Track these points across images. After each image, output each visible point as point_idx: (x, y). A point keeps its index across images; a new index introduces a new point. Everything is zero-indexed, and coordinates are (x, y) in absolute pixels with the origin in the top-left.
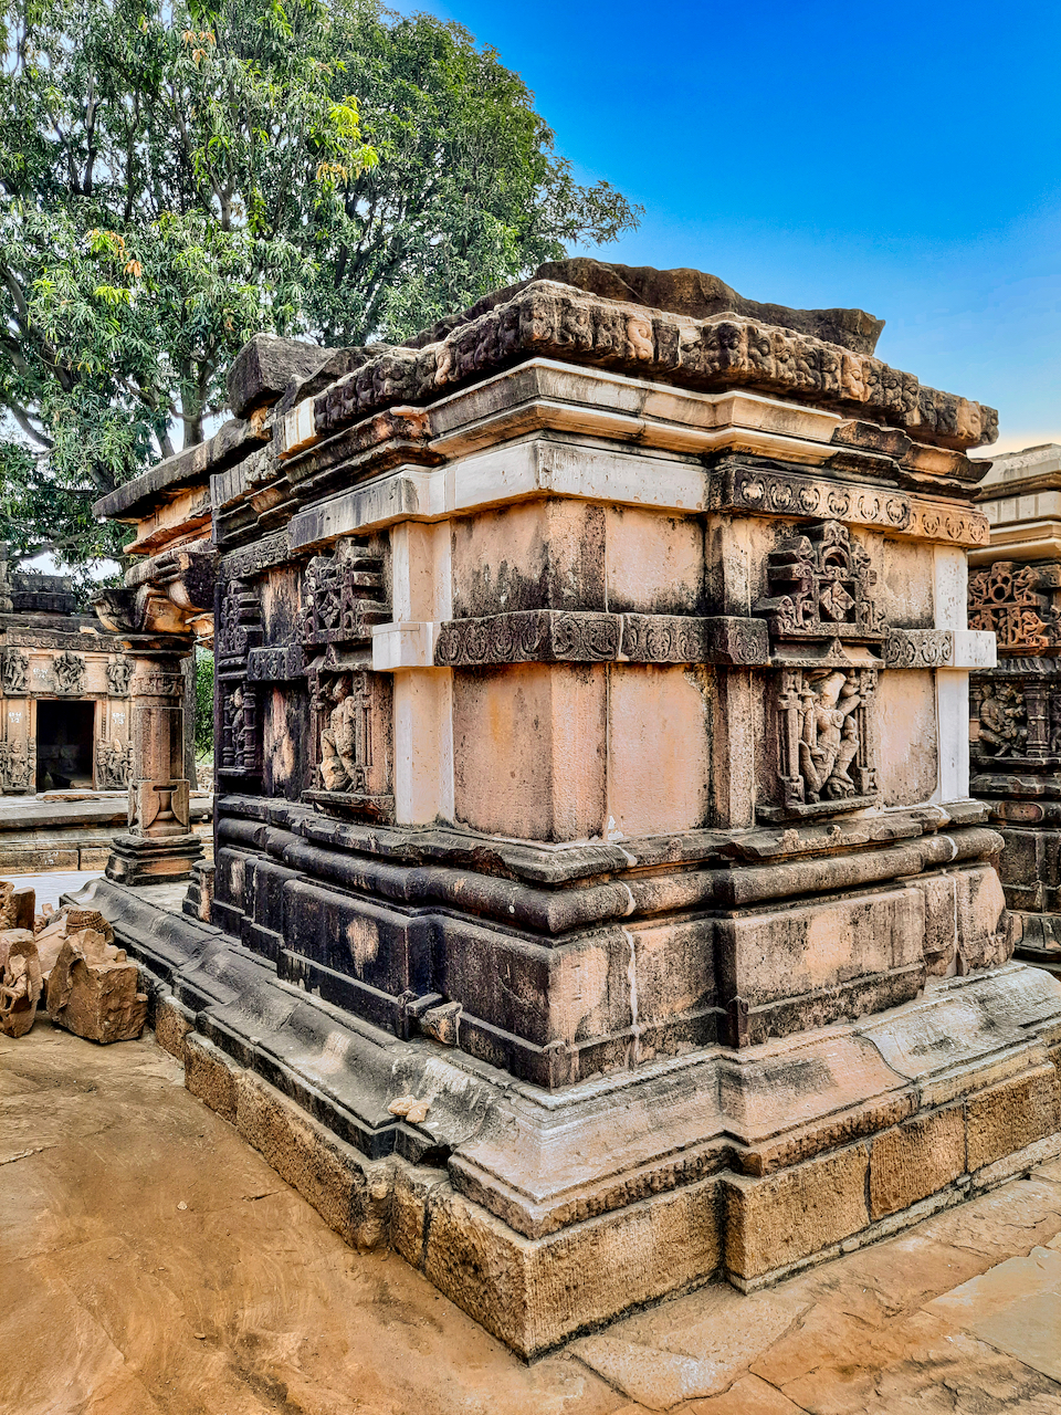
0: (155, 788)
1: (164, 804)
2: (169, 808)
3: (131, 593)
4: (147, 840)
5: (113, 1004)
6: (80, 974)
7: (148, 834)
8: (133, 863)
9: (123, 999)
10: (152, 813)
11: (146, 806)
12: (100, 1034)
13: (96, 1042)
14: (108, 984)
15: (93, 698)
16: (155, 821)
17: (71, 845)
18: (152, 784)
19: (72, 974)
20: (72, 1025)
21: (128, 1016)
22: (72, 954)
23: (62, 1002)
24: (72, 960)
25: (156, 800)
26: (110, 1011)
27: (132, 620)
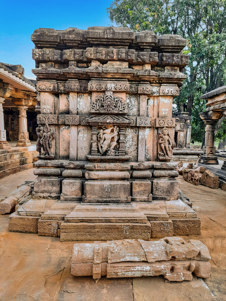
0: (210, 148)
1: (211, 150)
2: (212, 151)
3: (208, 113)
4: (208, 157)
5: (214, 182)
6: (208, 177)
7: (208, 156)
8: (205, 161)
9: (216, 182)
10: (209, 152)
11: (208, 151)
12: (212, 187)
13: (212, 188)
14: (214, 179)
15: (177, 131)
16: (209, 153)
17: (178, 158)
18: (209, 147)
19: (206, 177)
20: (206, 185)
21: (217, 185)
22: (207, 173)
23: (204, 181)
24: (206, 174)
25: (210, 150)
26: (214, 183)
27: (207, 117)
